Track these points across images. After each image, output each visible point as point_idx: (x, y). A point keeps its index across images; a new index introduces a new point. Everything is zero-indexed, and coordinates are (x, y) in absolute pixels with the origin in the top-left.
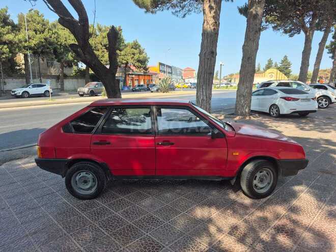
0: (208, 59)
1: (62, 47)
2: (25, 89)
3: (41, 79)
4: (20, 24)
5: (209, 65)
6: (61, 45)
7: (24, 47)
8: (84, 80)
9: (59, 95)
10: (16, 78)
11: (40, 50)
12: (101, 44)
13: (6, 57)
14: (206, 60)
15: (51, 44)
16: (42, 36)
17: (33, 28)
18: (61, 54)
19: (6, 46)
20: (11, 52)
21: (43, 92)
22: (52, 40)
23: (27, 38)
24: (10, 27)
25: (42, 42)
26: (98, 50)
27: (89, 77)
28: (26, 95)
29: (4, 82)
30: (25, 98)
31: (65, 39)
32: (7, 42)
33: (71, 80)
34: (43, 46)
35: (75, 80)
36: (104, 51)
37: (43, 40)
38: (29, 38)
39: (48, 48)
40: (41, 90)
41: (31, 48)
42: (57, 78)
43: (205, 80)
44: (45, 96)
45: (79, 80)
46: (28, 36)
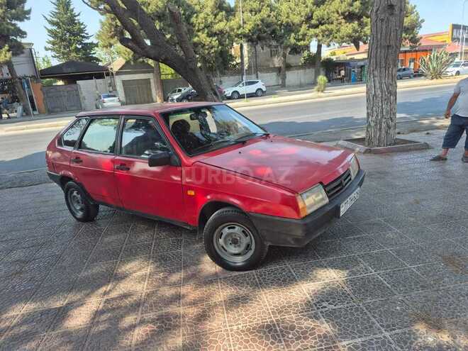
0: (382, 20)
1: (283, 27)
2: (235, 89)
3: (257, 75)
4: (236, 7)
5: (384, 31)
6: (281, 24)
7: (237, 36)
8: (314, 70)
9: (275, 94)
10: (232, 75)
11: (255, 37)
12: (338, 13)
13: (215, 52)
14: (379, 24)
15: (268, 25)
16: (258, 16)
17: (249, 8)
18: (282, 37)
19: (215, 39)
20: (220, 43)
21: (255, 91)
22: (270, 20)
23: (241, 22)
24: (224, 12)
25: (258, 25)
26: (332, 23)
27: (319, 65)
28: (236, 96)
29: (221, 81)
30: (234, 99)
31: (286, 15)
32: (218, 32)
33: (296, 71)
34: (260, 30)
35: (301, 71)
36: (340, 23)
37: (259, 22)
38: (244, 23)
39: (265, 32)
40: (252, 89)
41: (245, 36)
42: (279, 70)
43: (378, 60)
44: (257, 96)
45: (308, 70)
46: (243, 20)
